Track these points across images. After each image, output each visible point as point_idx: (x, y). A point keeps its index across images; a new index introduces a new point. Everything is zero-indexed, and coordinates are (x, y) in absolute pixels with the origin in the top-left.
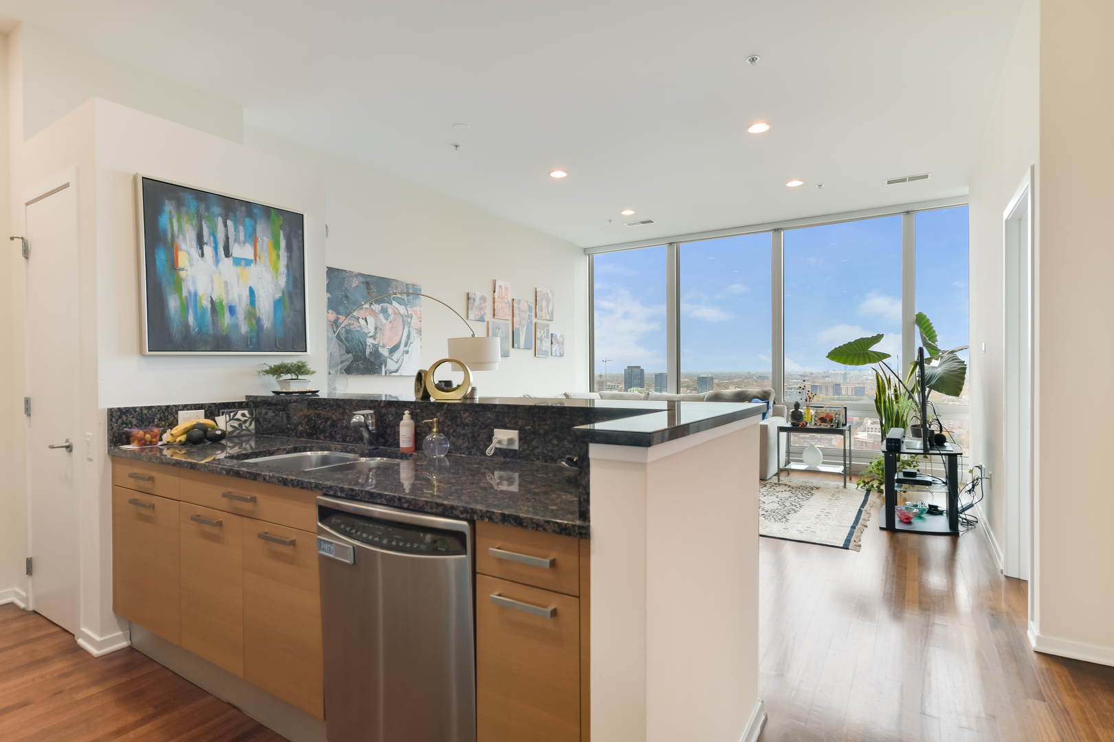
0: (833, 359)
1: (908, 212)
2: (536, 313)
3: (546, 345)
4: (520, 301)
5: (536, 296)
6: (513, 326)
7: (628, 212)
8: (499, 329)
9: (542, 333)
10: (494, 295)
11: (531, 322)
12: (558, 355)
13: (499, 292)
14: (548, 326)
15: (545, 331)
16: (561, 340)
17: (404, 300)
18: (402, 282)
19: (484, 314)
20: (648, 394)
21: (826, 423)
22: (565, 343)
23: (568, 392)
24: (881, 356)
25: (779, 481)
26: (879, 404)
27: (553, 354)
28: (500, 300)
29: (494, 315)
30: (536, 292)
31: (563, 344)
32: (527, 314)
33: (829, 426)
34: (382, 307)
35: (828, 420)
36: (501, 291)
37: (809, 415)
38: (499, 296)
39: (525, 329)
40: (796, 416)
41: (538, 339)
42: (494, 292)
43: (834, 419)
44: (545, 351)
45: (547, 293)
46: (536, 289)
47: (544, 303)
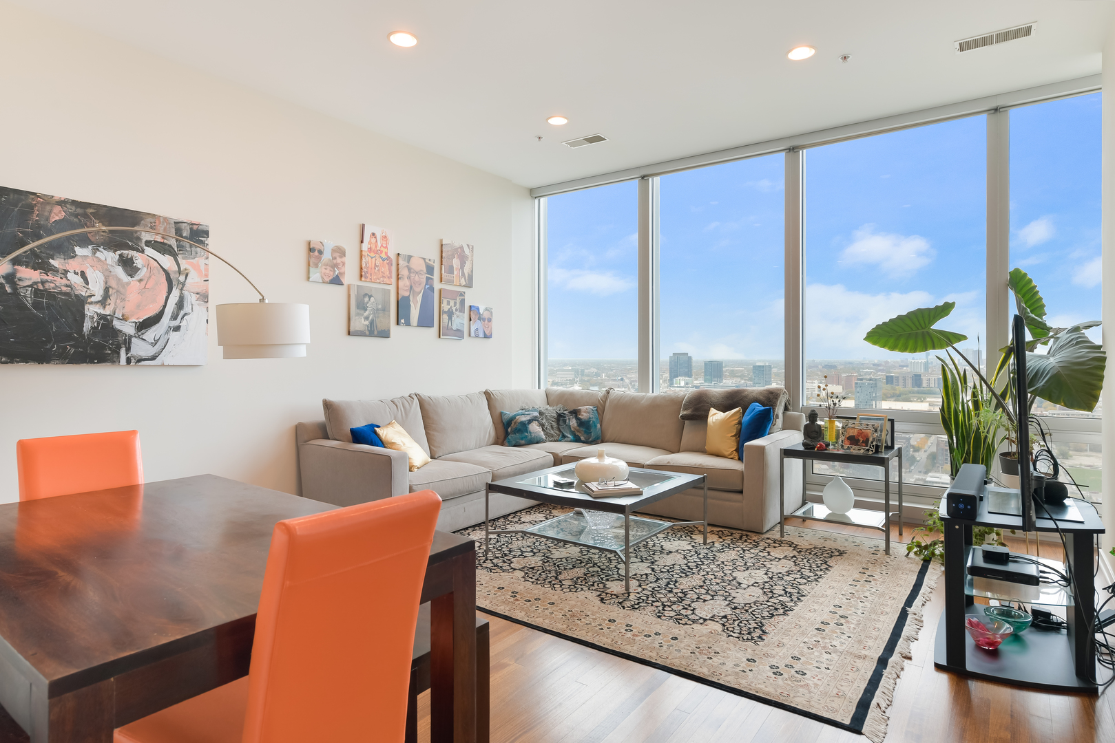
0: (875, 343)
1: (996, 110)
2: (441, 275)
3: (460, 321)
4: (410, 257)
5: (442, 252)
6: (398, 293)
7: (558, 121)
8: (370, 297)
9: (452, 303)
10: (361, 247)
11: (432, 289)
12: (481, 335)
13: (370, 243)
14: (462, 294)
15: (458, 302)
16: (486, 315)
17: (170, 246)
18: (165, 219)
19: (343, 274)
20: (608, 393)
21: (857, 445)
22: (493, 320)
23: (491, 389)
24: (950, 339)
25: (782, 536)
26: (946, 416)
27: (473, 334)
28: (372, 255)
29: (361, 276)
30: (442, 245)
31: (490, 320)
32: (424, 277)
33: (862, 451)
34: (121, 256)
35: (861, 440)
36: (373, 240)
37: (832, 428)
38: (370, 249)
39: (420, 297)
40: (813, 432)
41: (445, 312)
42: (362, 242)
43: (871, 440)
44: (458, 330)
45: (462, 248)
46: (441, 241)
47: (456, 263)
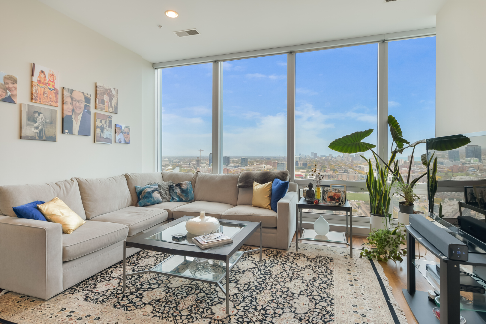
0: (333, 149)
2: (96, 104)
3: (109, 133)
4: (72, 91)
5: (96, 90)
6: (63, 113)
7: (172, 15)
8: (39, 114)
9: (103, 122)
10: (31, 79)
11: (89, 112)
12: (123, 142)
13: (39, 77)
14: (110, 117)
15: (108, 121)
16: (126, 130)
19: (15, 95)
21: (334, 200)
22: (131, 133)
23: (129, 173)
24: (369, 147)
27: (117, 141)
28: (41, 85)
29: (32, 99)
30: (96, 86)
31: (128, 133)
32: (83, 106)
33: (337, 204)
35: (336, 198)
36: (42, 76)
37: (318, 192)
38: (39, 82)
39: (80, 117)
40: (310, 194)
41: (99, 127)
42: (32, 75)
44: (107, 138)
45: (110, 90)
46: (96, 83)
47: (106, 98)
